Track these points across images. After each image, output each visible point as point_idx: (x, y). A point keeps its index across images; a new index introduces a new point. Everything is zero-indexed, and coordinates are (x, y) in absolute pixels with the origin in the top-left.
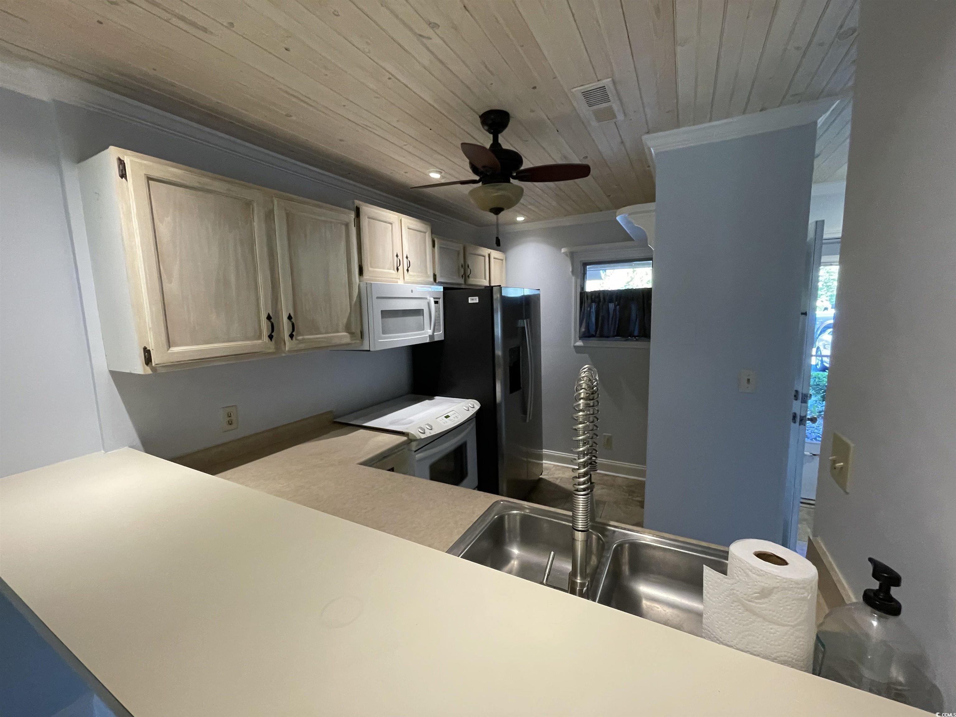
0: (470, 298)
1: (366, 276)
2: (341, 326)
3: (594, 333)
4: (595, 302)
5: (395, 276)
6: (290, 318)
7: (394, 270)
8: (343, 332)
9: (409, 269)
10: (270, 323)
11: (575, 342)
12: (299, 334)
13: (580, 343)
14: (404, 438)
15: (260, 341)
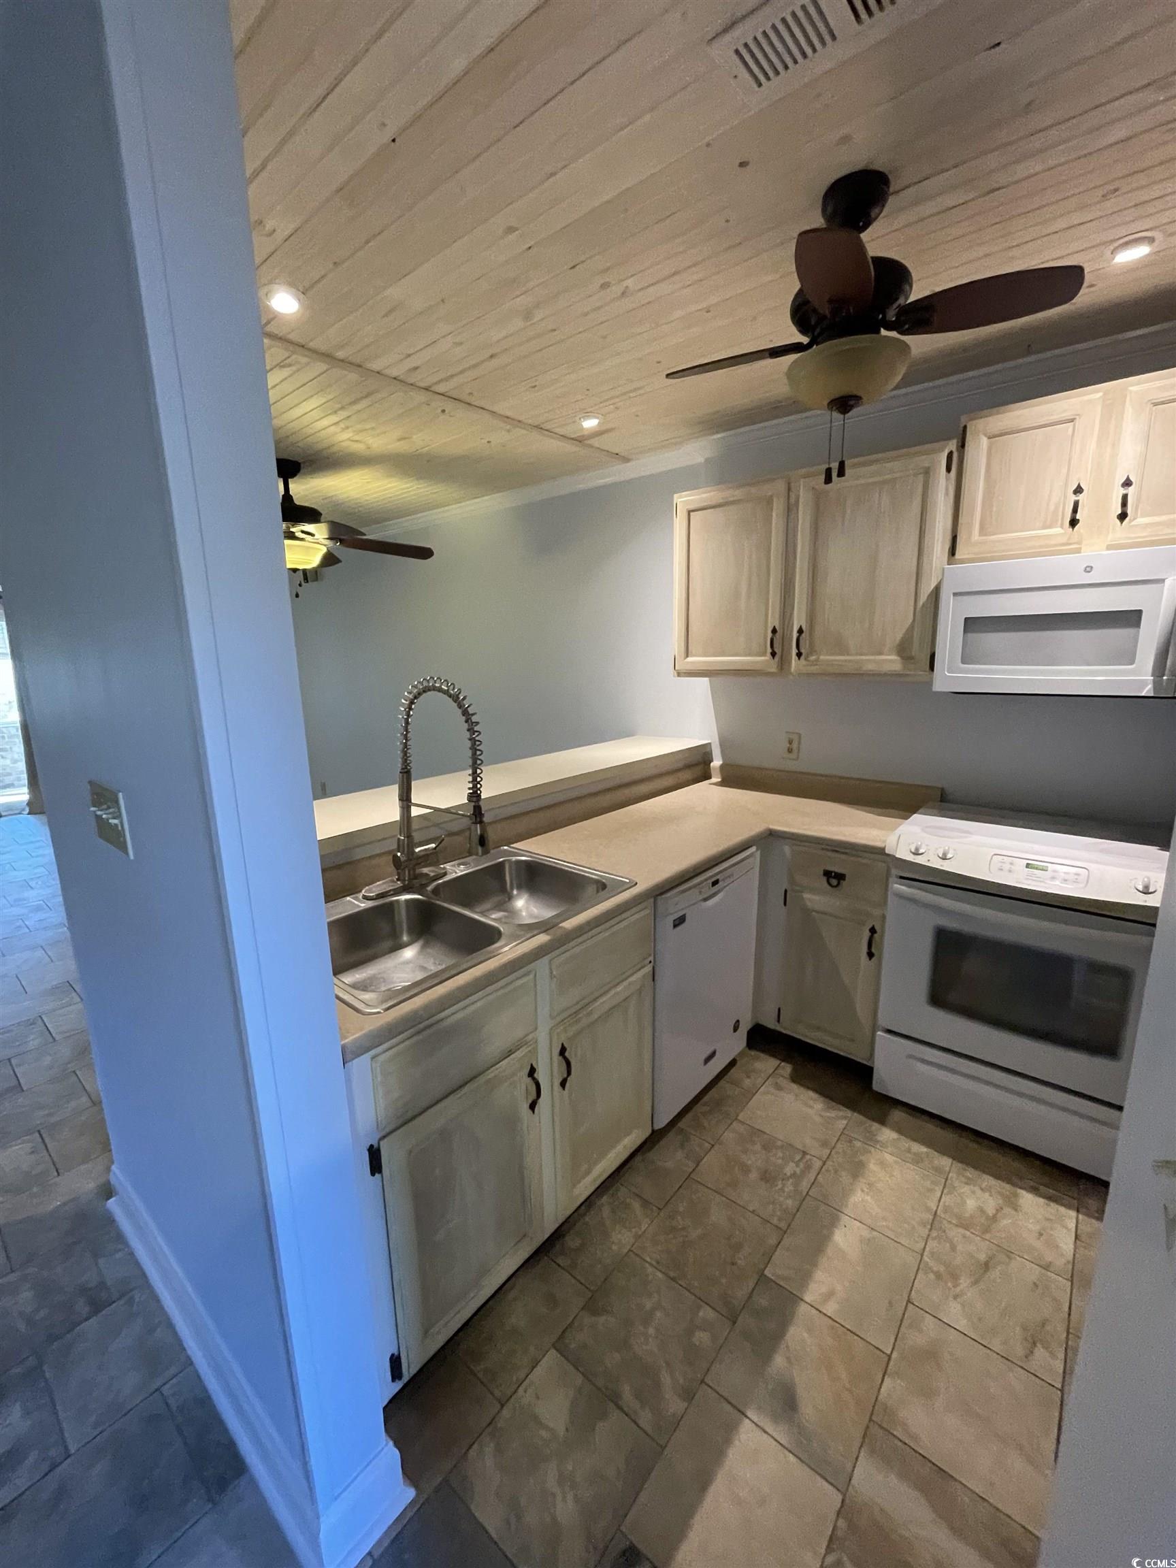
2: (891, 644)
6: (800, 631)
7: (1061, 525)
8: (889, 654)
12: (812, 651)
15: (760, 658)
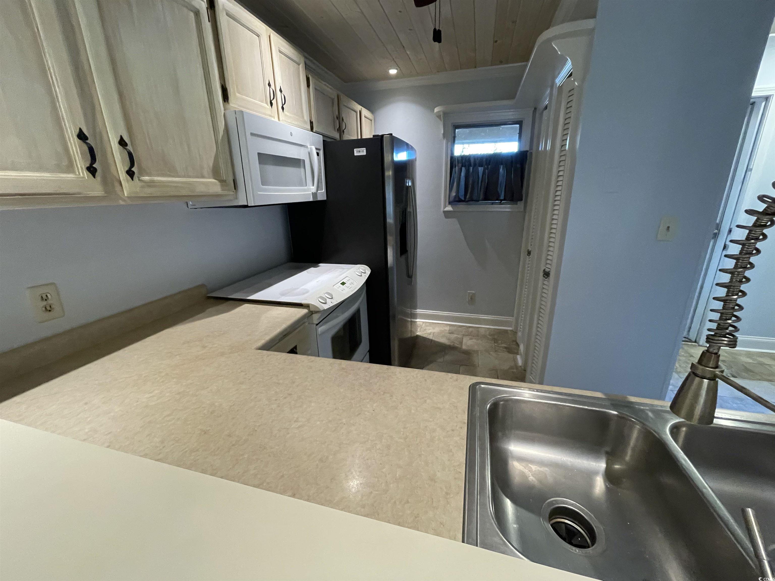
0: (355, 150)
1: (233, 104)
2: (207, 170)
3: (463, 199)
4: (465, 166)
5: (269, 112)
6: (122, 143)
7: (267, 103)
8: (210, 178)
9: (284, 106)
10: (86, 148)
11: (445, 207)
12: (142, 173)
13: (449, 208)
14: (303, 312)
15: (71, 176)
